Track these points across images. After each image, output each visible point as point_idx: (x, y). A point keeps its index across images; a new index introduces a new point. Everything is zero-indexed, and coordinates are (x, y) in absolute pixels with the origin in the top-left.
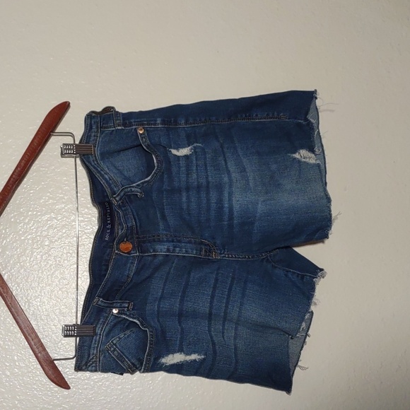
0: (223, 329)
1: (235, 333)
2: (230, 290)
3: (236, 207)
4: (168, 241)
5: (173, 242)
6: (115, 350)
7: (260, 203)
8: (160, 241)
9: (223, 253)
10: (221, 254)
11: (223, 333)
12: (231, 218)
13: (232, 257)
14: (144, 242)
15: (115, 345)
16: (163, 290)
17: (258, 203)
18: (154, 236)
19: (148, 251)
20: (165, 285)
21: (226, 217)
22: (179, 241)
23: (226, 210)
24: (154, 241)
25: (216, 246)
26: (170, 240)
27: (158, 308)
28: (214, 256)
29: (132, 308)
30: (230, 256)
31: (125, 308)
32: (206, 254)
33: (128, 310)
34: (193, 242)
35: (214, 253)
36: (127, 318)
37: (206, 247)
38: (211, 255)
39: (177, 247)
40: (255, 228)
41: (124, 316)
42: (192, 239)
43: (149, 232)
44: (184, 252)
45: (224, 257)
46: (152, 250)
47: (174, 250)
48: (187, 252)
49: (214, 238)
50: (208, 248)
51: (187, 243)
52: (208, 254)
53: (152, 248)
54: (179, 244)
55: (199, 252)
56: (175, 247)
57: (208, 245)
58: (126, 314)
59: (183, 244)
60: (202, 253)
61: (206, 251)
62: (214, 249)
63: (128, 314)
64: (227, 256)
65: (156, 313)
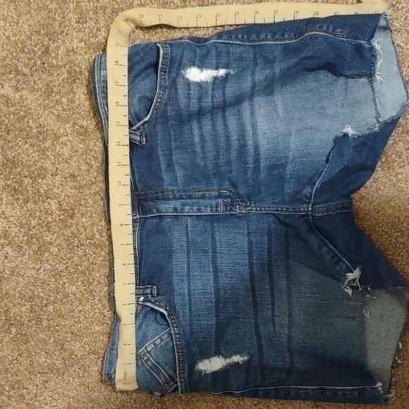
0: (274, 315)
1: (289, 321)
2: (270, 252)
3: (264, 145)
4: (175, 198)
5: (181, 198)
6: (148, 359)
7: (293, 133)
8: (166, 199)
9: (250, 206)
10: (247, 207)
11: (274, 320)
12: (257, 161)
13: (261, 210)
14: (146, 200)
15: (149, 352)
16: (188, 263)
17: (291, 134)
18: (157, 193)
19: (151, 212)
20: (188, 258)
21: (250, 160)
22: (190, 197)
23: (251, 149)
24: (158, 199)
25: (239, 198)
26: (178, 196)
27: (189, 290)
28: (237, 210)
29: (156, 292)
30: (259, 209)
31: (147, 294)
32: (226, 210)
33: (153, 296)
34: (208, 196)
35: (238, 206)
36: (152, 306)
37: (226, 200)
38: (234, 209)
39: (185, 205)
40: (288, 172)
41: (148, 304)
42: (206, 193)
43: (150, 187)
44: (196, 210)
45: (251, 210)
46: (155, 211)
47: (182, 209)
48: (199, 210)
49: (235, 186)
50: (229, 200)
51: (198, 198)
52: (229, 208)
53: (155, 207)
54: (189, 201)
55: (215, 209)
56: (184, 205)
57: (230, 196)
58: (150, 301)
59: (194, 201)
60: (219, 209)
61: (226, 206)
62: (238, 201)
63: (153, 300)
64: (254, 209)
65: (187, 298)
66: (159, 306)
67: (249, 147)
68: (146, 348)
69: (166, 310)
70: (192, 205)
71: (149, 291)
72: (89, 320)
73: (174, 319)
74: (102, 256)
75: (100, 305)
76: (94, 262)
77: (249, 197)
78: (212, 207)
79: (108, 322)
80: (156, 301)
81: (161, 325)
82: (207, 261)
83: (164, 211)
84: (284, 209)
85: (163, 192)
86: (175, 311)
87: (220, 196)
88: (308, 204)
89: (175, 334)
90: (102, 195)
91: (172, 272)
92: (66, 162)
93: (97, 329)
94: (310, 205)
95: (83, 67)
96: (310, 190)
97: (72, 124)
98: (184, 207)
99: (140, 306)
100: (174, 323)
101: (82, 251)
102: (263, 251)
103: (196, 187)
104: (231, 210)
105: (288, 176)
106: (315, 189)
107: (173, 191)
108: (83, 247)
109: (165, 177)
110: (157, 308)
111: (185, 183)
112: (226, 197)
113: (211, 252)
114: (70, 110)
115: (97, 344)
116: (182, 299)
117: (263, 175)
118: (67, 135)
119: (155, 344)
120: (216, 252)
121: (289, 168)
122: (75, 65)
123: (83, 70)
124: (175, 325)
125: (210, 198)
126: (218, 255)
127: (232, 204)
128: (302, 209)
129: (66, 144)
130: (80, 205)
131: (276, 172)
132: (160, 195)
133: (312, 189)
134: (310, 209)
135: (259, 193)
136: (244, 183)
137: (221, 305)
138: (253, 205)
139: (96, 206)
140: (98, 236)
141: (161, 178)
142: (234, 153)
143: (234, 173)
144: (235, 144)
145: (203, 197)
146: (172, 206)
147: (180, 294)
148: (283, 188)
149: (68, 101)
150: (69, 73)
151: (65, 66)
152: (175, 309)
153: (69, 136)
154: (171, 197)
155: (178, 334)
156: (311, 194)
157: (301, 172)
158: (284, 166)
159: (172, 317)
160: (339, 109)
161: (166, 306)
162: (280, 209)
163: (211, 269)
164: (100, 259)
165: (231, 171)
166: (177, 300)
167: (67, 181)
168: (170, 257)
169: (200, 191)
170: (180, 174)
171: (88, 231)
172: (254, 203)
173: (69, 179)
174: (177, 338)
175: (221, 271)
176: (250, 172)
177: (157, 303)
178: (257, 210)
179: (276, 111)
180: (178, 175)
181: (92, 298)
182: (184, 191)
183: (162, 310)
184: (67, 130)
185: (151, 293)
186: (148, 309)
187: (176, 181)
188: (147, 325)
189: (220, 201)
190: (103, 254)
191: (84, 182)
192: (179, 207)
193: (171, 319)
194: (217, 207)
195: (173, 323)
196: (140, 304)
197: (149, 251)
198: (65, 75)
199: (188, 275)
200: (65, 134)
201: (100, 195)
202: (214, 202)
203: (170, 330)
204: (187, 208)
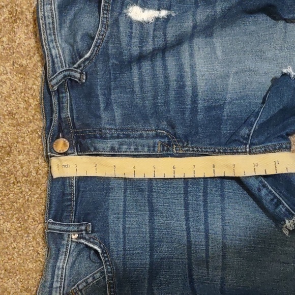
0: (207, 257)
2: (205, 193)
3: (202, 86)
4: (112, 137)
5: (118, 137)
7: (232, 76)
9: (186, 146)
10: (183, 147)
12: (195, 101)
13: (198, 151)
14: (84, 138)
17: (229, 77)
18: (95, 131)
21: (188, 100)
22: (128, 136)
23: (189, 90)
24: (95, 137)
25: (176, 138)
26: (115, 135)
27: (124, 228)
28: (174, 150)
29: (90, 229)
30: (195, 149)
31: (82, 231)
32: (163, 150)
33: (87, 233)
34: (145, 135)
35: (175, 146)
36: (87, 243)
37: (163, 140)
38: (171, 149)
39: (123, 145)
40: (225, 114)
41: (82, 241)
42: (144, 133)
43: (88, 126)
44: (133, 150)
45: (187, 150)
46: (92, 149)
47: (119, 148)
48: (136, 149)
49: (173, 127)
50: (166, 140)
51: (136, 138)
52: (166, 148)
53: (92, 146)
54: (126, 140)
55: (152, 149)
56: (121, 144)
57: (167, 136)
58: (84, 238)
59: (132, 140)
60: (156, 149)
61: (163, 146)
62: (175, 141)
63: (87, 237)
64: (191, 149)
65: (121, 236)
66: (94, 243)
67: (187, 88)
68: (78, 286)
69: (100, 247)
70: (129, 144)
71: (83, 228)
72: (22, 257)
73: (107, 257)
74: (37, 193)
75: (34, 243)
76: (30, 199)
77: (186, 137)
78: (149, 147)
79: (41, 260)
80: (90, 238)
81: (95, 263)
82: (143, 200)
83: (101, 150)
84: (221, 151)
85: (101, 131)
86: (109, 249)
87: (157, 136)
88: (246, 144)
89: (108, 272)
90: (40, 134)
91: (108, 210)
92: (5, 100)
93: (30, 266)
94: (248, 146)
95: (24, 7)
96: (247, 132)
97: (12, 63)
98: (121, 146)
99: (74, 244)
100: (108, 261)
101: (18, 188)
102: (199, 192)
103: (134, 126)
104: (168, 150)
105: (225, 118)
106: (253, 130)
107: (110, 130)
108: (19, 184)
109: (103, 116)
110: (91, 245)
111: (123, 122)
112: (163, 137)
113: (148, 191)
114: (10, 48)
115: (30, 282)
116: (117, 237)
117: (200, 117)
118: (7, 73)
119: (87, 283)
120: (151, 191)
121: (227, 109)
122: (17, 5)
123: (24, 10)
124: (108, 263)
125: (148, 137)
126: (154, 194)
127: (169, 144)
128: (240, 151)
129: (5, 82)
130: (18, 143)
131: (214, 113)
132: (97, 133)
133: (250, 130)
134: (248, 150)
135: (197, 133)
136: (182, 123)
137: (156, 244)
138: (190, 146)
139: (33, 144)
140: (34, 173)
141: (99, 117)
142: (172, 94)
143: (172, 113)
144: (173, 84)
145: (141, 136)
146: (109, 145)
147: (114, 232)
148: (220, 129)
149: (8, 40)
150: (11, 13)
151: (7, 5)
152: (109, 246)
153: (9, 74)
154: (109, 136)
155: (111, 272)
156: (248, 135)
157: (238, 114)
158: (221, 107)
159: (105, 255)
160: (277, 52)
161: (100, 244)
162: (217, 150)
163: (147, 208)
164: (36, 197)
165: (169, 111)
166: (112, 237)
167: (5, 119)
168: (107, 195)
169: (137, 131)
170: (118, 113)
171: (24, 168)
172: (192, 144)
173: (7, 117)
174: (109, 277)
175: (157, 211)
176: (187, 113)
177: (92, 240)
178: (193, 151)
179: (215, 53)
180: (116, 114)
181: (26, 235)
182: (122, 131)
183: (96, 247)
184: (7, 68)
185: (86, 230)
186: (82, 246)
187: (114, 120)
188: (81, 263)
189: (158, 140)
190: (39, 191)
191: (22, 120)
192: (117, 146)
193: (105, 257)
194: (154, 147)
195: (106, 262)
196: (74, 241)
197: (85, 188)
198: (6, 15)
199: (124, 213)
200: (5, 72)
201: (37, 133)
202: (151, 142)
203: (103, 269)
204: (125, 147)
